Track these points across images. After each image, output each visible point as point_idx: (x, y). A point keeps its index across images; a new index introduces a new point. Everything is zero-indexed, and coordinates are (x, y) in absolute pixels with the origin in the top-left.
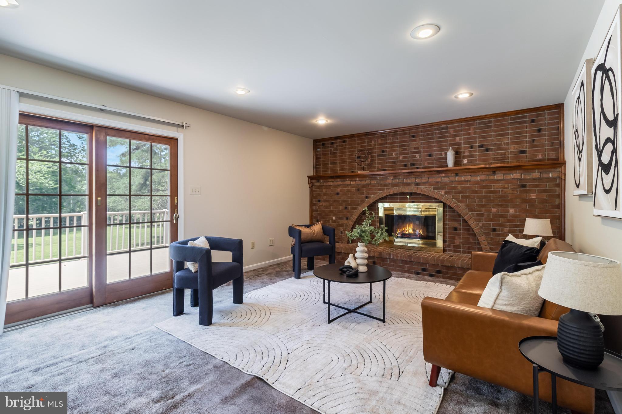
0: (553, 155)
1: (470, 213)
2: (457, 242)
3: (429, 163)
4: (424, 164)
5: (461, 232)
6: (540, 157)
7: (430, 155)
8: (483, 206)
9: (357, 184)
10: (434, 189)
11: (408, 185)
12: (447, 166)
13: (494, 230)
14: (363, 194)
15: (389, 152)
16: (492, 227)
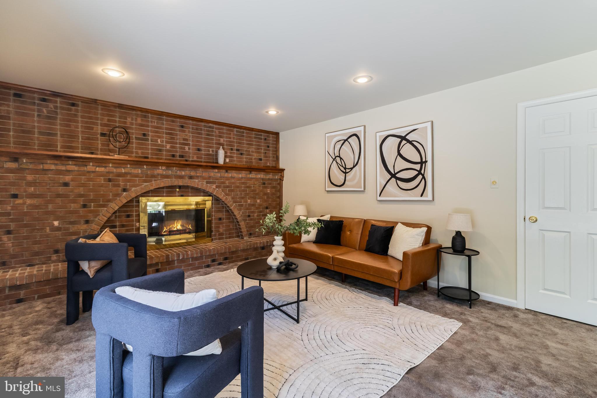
0: (274, 164)
1: (234, 204)
2: (221, 230)
3: (198, 158)
4: (193, 157)
5: (224, 221)
6: (268, 164)
7: (199, 150)
8: (243, 198)
9: (108, 172)
10: (207, 183)
11: (181, 177)
12: (217, 163)
13: (249, 216)
14: (118, 186)
15: (152, 136)
16: (247, 214)
